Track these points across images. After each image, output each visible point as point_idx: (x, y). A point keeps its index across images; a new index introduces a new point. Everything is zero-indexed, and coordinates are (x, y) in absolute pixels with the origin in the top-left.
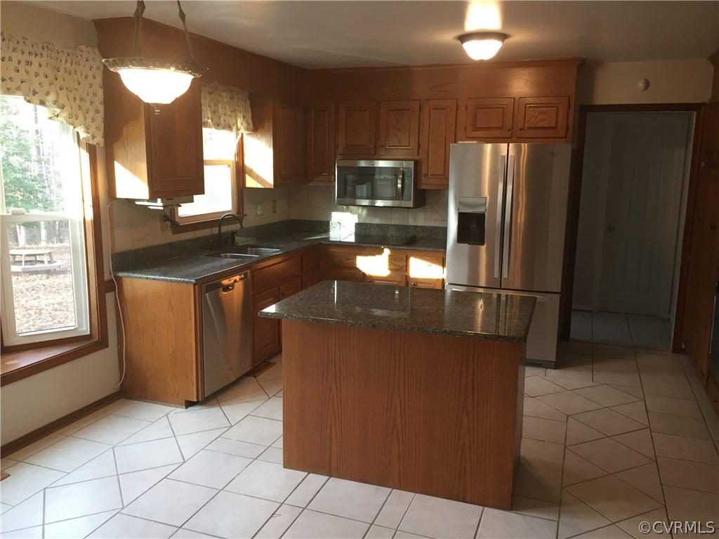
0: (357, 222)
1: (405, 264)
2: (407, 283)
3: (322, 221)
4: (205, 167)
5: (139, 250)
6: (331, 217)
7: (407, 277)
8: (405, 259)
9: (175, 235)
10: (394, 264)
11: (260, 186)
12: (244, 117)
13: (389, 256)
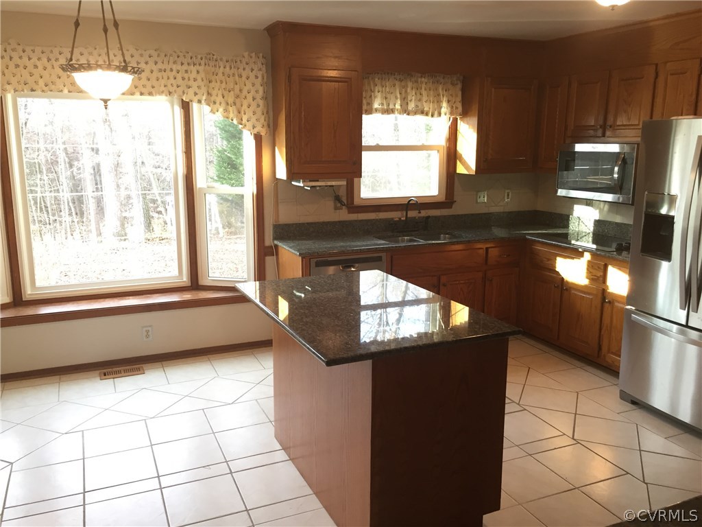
0: (597, 218)
1: (602, 274)
2: (604, 298)
3: (562, 215)
4: (363, 152)
5: (303, 224)
6: (573, 210)
7: (604, 292)
8: (602, 268)
9: (350, 215)
10: (591, 272)
11: (466, 172)
12: (449, 101)
13: (589, 262)
